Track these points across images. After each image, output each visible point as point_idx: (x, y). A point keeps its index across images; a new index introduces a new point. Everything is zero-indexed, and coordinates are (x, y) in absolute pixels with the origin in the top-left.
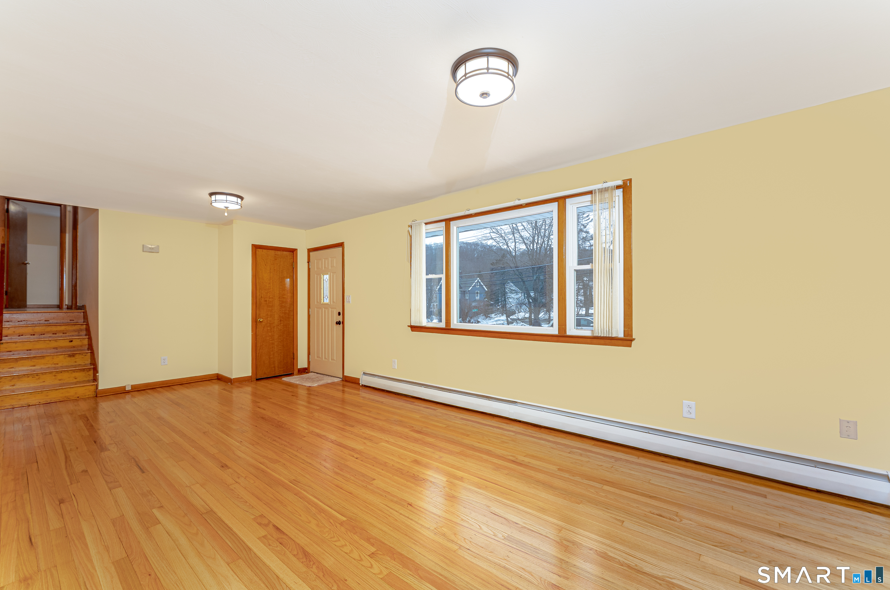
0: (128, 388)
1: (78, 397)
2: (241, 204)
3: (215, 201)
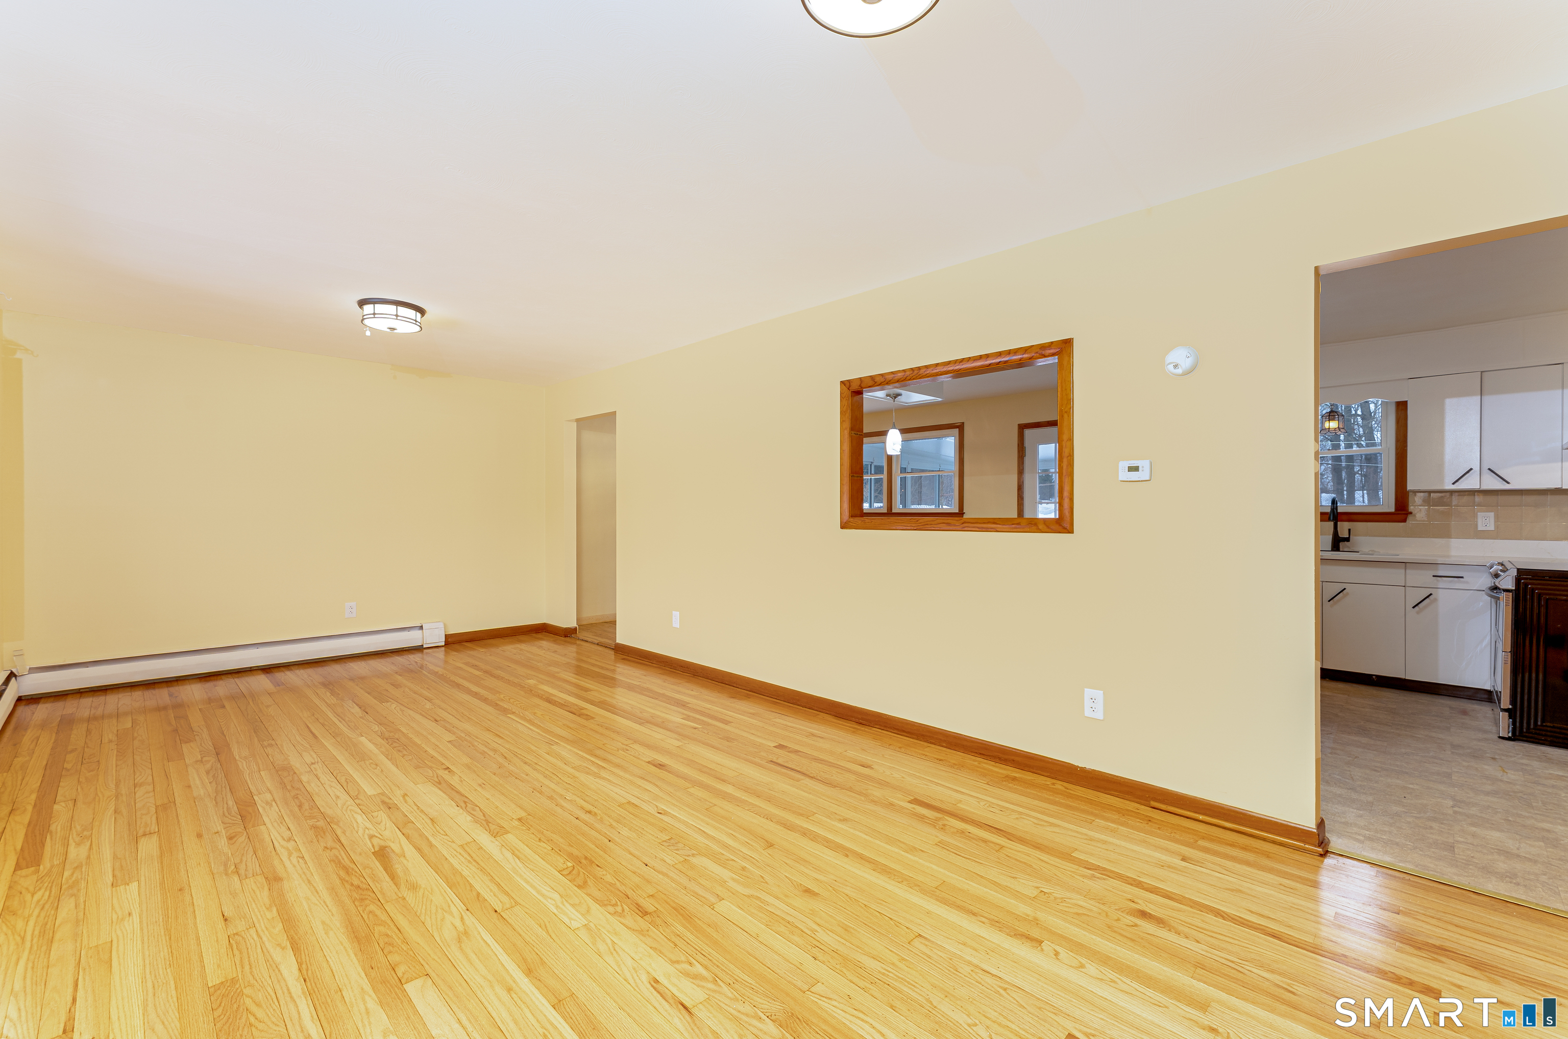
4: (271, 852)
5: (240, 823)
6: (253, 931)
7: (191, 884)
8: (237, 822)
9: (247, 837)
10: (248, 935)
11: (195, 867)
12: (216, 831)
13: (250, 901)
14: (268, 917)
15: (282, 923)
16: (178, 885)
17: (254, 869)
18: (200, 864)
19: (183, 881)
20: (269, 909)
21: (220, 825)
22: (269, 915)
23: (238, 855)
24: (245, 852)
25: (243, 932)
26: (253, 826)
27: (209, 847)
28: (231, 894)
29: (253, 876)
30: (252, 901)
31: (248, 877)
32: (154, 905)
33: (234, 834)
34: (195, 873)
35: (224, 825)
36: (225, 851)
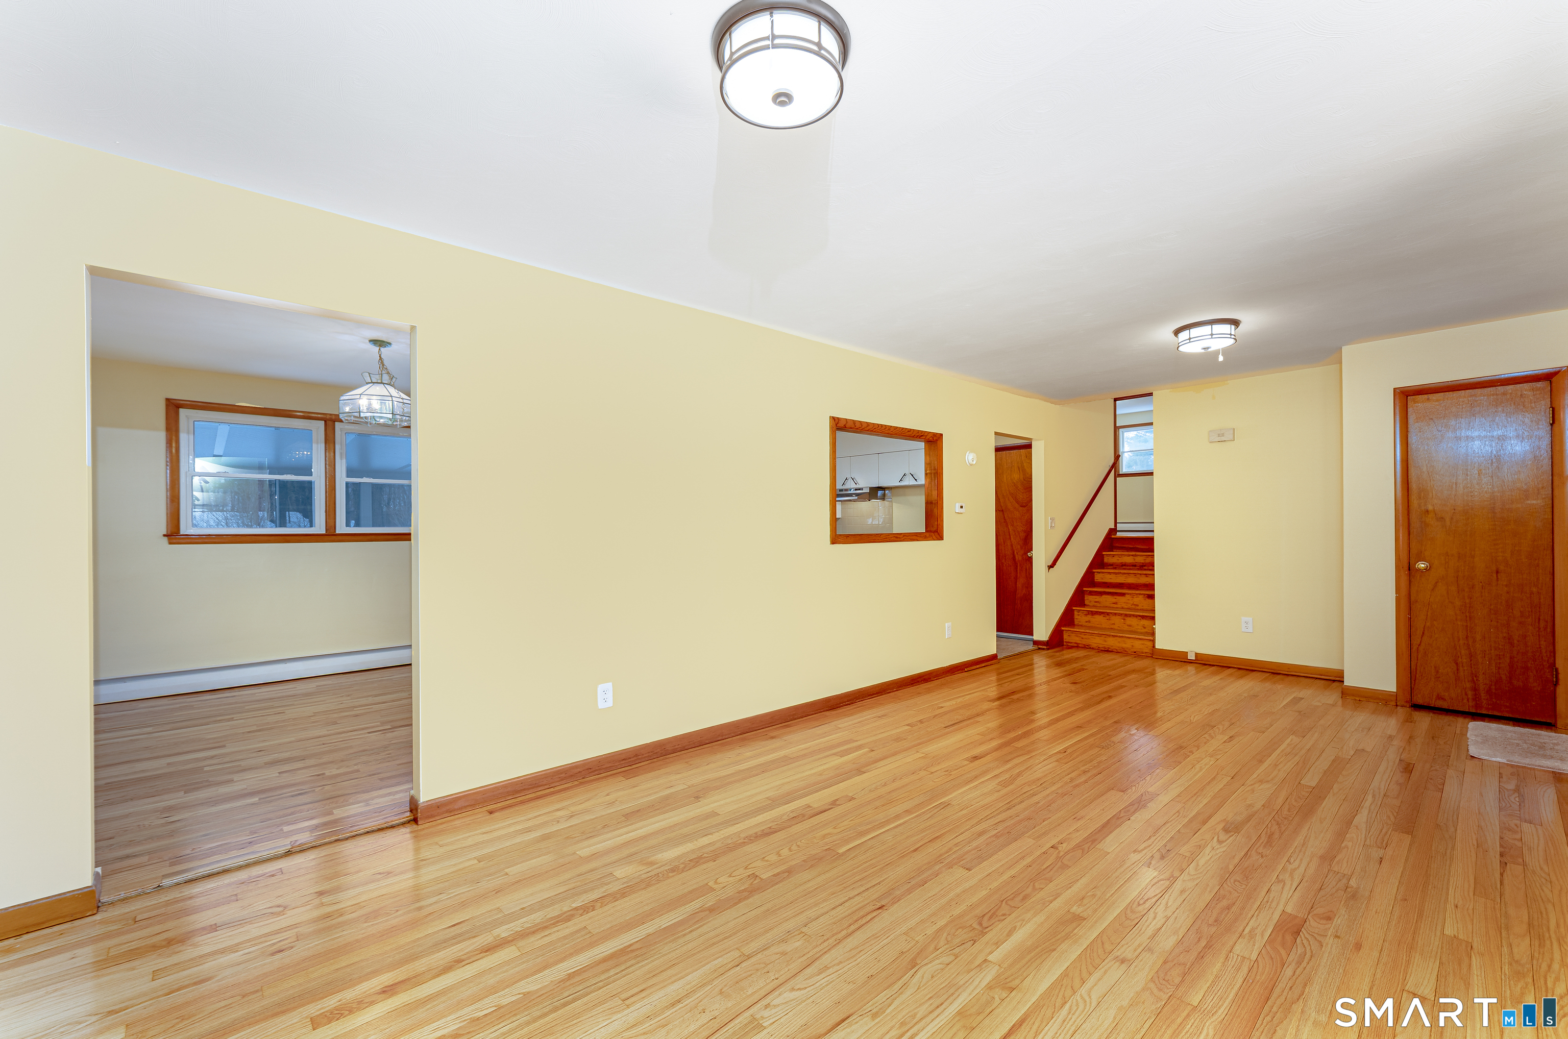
0: (1191, 657)
1: (1135, 652)
2: (1235, 336)
3: (1188, 341)
4: (1307, 881)
5: (1304, 932)
6: (1368, 842)
7: (1394, 898)
8: (1307, 935)
9: (1312, 910)
10: (1372, 843)
11: (1382, 912)
12: (1336, 940)
13: (1356, 859)
14: (1351, 843)
15: (1345, 836)
16: (1405, 905)
17: (1333, 877)
18: (1376, 912)
19: (1399, 906)
20: (1347, 847)
21: (1327, 944)
22: (1350, 844)
23: (1335, 897)
24: (1327, 896)
25: (1374, 846)
26: (1296, 917)
27: (1357, 924)
28: (1366, 871)
29: (1338, 873)
30: (1354, 858)
31: (1343, 875)
32: (1433, 901)
33: (1321, 922)
34: (1385, 905)
35: (1322, 941)
36: (1345, 909)
